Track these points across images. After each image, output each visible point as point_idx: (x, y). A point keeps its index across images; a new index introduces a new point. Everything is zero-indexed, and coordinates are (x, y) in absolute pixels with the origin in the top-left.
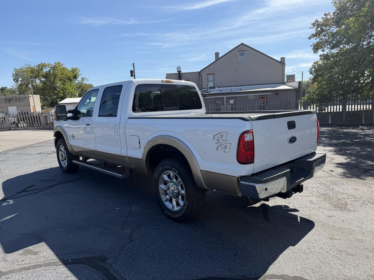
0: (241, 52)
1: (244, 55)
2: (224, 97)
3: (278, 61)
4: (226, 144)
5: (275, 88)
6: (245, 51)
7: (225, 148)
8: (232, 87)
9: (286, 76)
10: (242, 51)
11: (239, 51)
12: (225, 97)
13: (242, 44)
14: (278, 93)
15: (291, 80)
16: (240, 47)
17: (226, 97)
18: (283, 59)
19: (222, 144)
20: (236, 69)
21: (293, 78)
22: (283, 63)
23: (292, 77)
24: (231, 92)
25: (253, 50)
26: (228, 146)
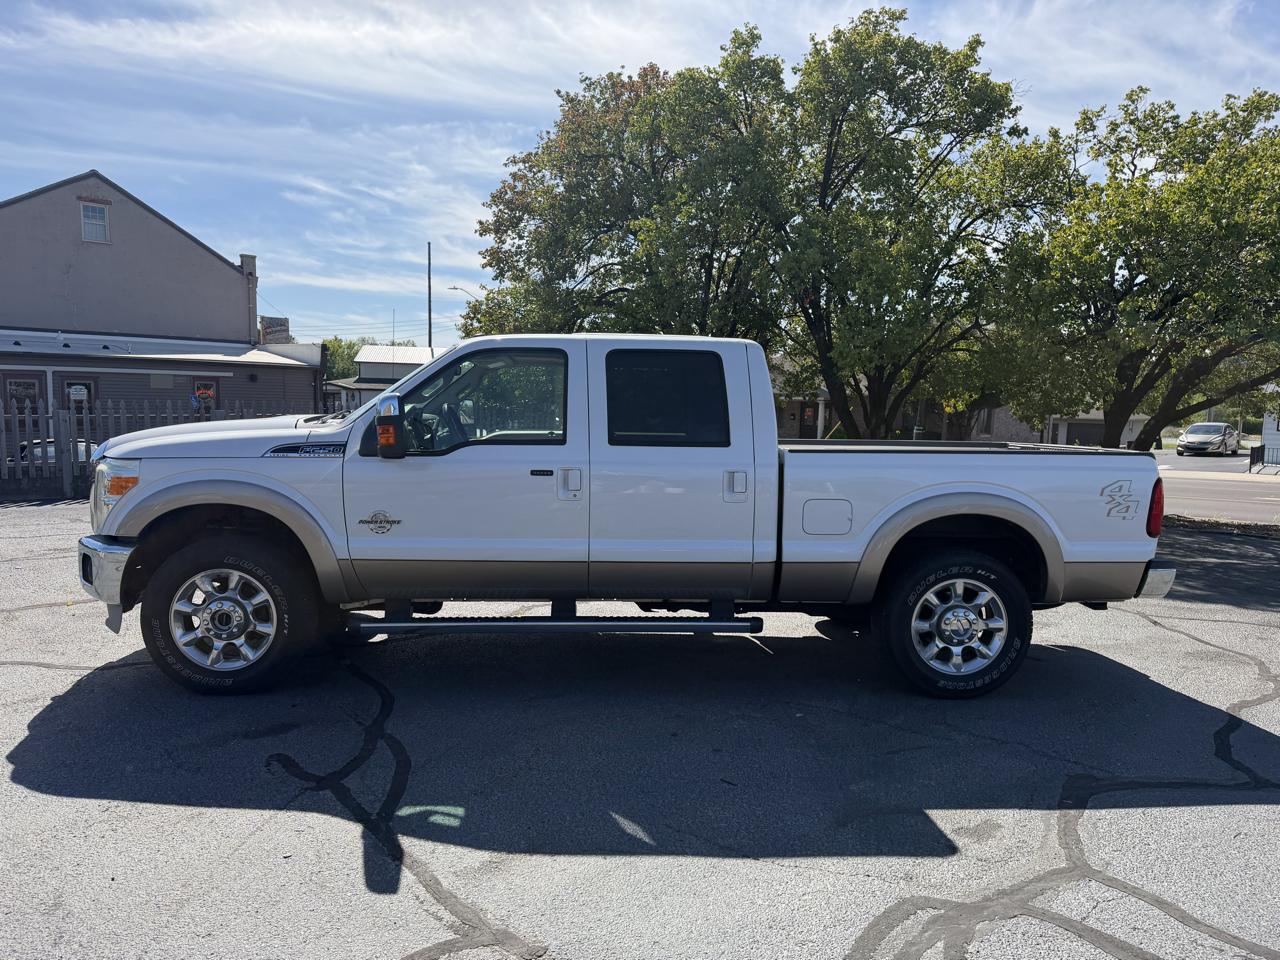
0: (91, 204)
1: (103, 218)
2: (45, 372)
3: (231, 265)
4: (1130, 504)
5: (239, 355)
6: (108, 203)
7: (1127, 511)
8: (56, 331)
9: (259, 320)
10: (93, 201)
11: (80, 198)
12: (49, 370)
13: (94, 174)
14: (256, 376)
15: (277, 335)
16: (84, 183)
17: (54, 372)
18: (248, 261)
19: (1120, 504)
20: (70, 266)
21: (283, 328)
22: (251, 274)
23: (281, 325)
24: (67, 351)
25: (141, 210)
26: (1133, 506)
